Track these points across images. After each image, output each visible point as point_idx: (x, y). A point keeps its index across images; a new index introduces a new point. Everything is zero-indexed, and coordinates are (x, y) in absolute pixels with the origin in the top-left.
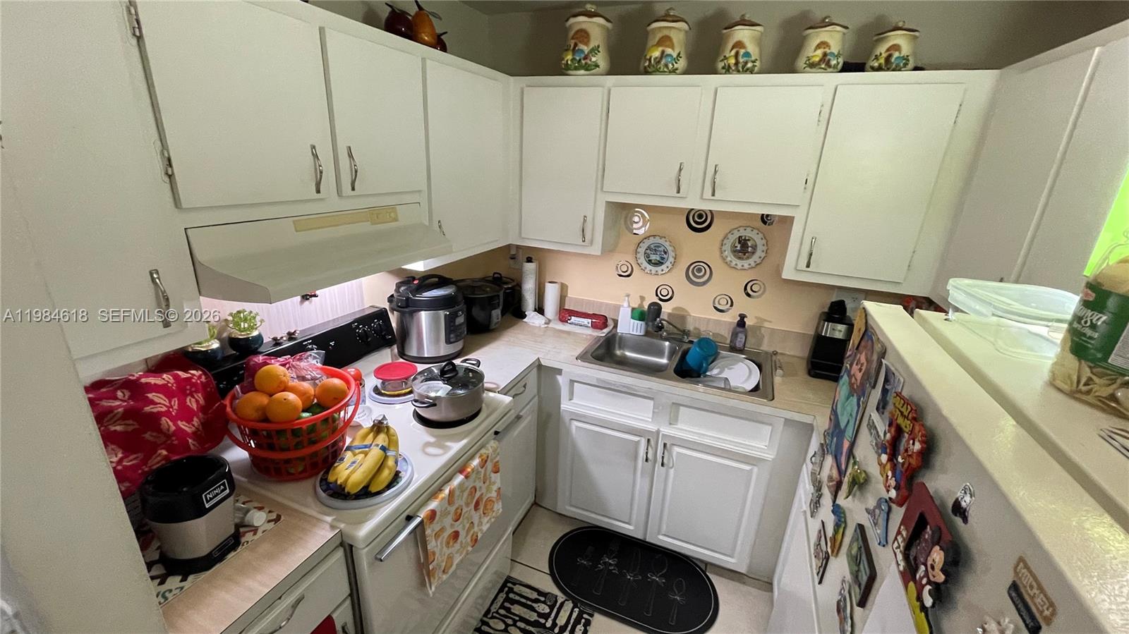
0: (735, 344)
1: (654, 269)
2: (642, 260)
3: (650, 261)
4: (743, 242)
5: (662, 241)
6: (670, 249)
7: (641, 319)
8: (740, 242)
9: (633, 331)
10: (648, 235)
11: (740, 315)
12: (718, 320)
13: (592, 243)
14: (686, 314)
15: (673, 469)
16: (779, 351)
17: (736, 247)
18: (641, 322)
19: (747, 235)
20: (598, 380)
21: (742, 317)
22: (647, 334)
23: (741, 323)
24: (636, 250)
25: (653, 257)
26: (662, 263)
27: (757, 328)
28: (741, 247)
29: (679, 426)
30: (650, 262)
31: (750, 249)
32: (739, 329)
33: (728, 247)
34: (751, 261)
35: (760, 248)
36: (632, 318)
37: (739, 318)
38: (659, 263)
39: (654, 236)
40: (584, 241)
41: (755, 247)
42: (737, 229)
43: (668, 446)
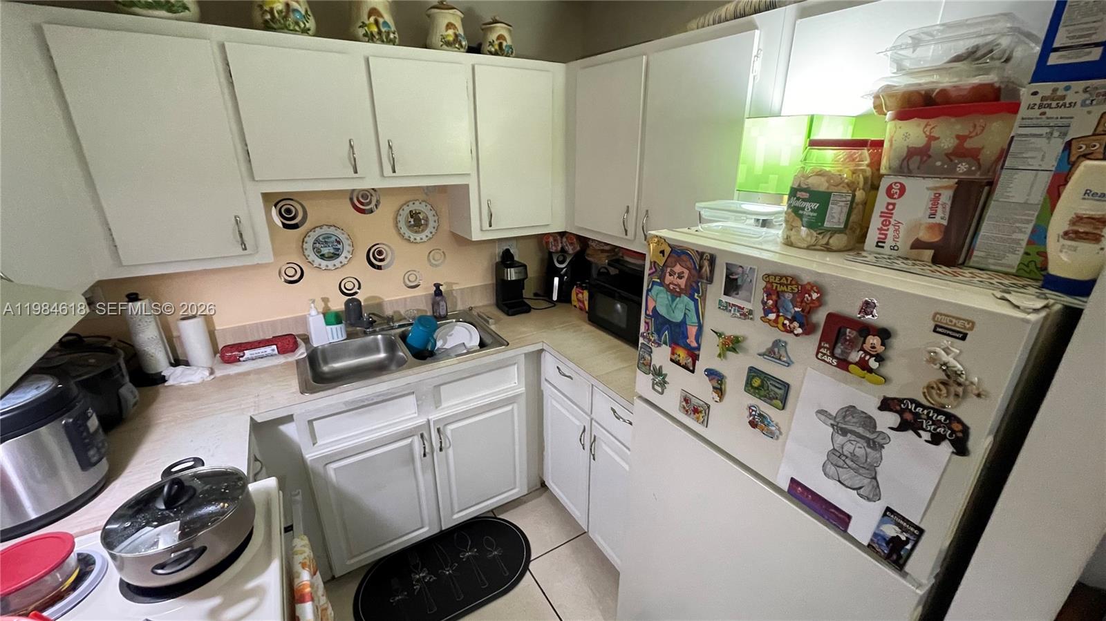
0: (439, 313)
1: (330, 264)
2: (312, 256)
3: (323, 255)
4: (414, 215)
5: (332, 230)
6: (343, 237)
7: (339, 322)
8: (412, 217)
9: (333, 339)
10: (313, 227)
11: (435, 285)
12: (414, 297)
13: (257, 247)
14: (381, 301)
15: (451, 448)
16: (473, 306)
17: (410, 222)
18: (340, 325)
19: (417, 208)
20: (346, 403)
21: (437, 286)
22: (350, 336)
23: (438, 293)
24: (302, 247)
25: (325, 251)
26: (338, 255)
27: (450, 292)
28: (414, 221)
29: (444, 405)
30: (322, 257)
31: (423, 222)
32: (438, 298)
33: (402, 225)
34: (427, 232)
35: (431, 219)
36: (328, 324)
37: (435, 288)
38: (335, 256)
39: (321, 227)
40: (245, 249)
41: (427, 220)
42: (407, 203)
43: (441, 429)
